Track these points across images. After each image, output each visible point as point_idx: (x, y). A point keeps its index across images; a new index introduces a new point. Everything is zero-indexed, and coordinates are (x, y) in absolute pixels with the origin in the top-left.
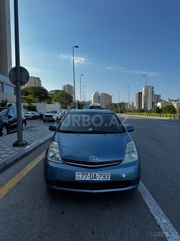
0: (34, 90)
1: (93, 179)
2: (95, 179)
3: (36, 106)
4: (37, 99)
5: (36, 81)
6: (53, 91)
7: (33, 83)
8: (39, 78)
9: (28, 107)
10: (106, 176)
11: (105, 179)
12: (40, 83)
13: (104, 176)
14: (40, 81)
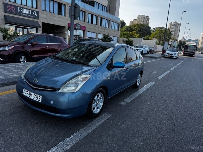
0: (139, 26)
1: (30, 97)
2: (31, 98)
3: (133, 41)
4: (138, 35)
5: (145, 19)
6: (156, 28)
7: (142, 21)
8: (148, 17)
9: (127, 41)
10: (39, 98)
11: (37, 100)
12: (149, 21)
13: (37, 97)
14: (149, 19)
